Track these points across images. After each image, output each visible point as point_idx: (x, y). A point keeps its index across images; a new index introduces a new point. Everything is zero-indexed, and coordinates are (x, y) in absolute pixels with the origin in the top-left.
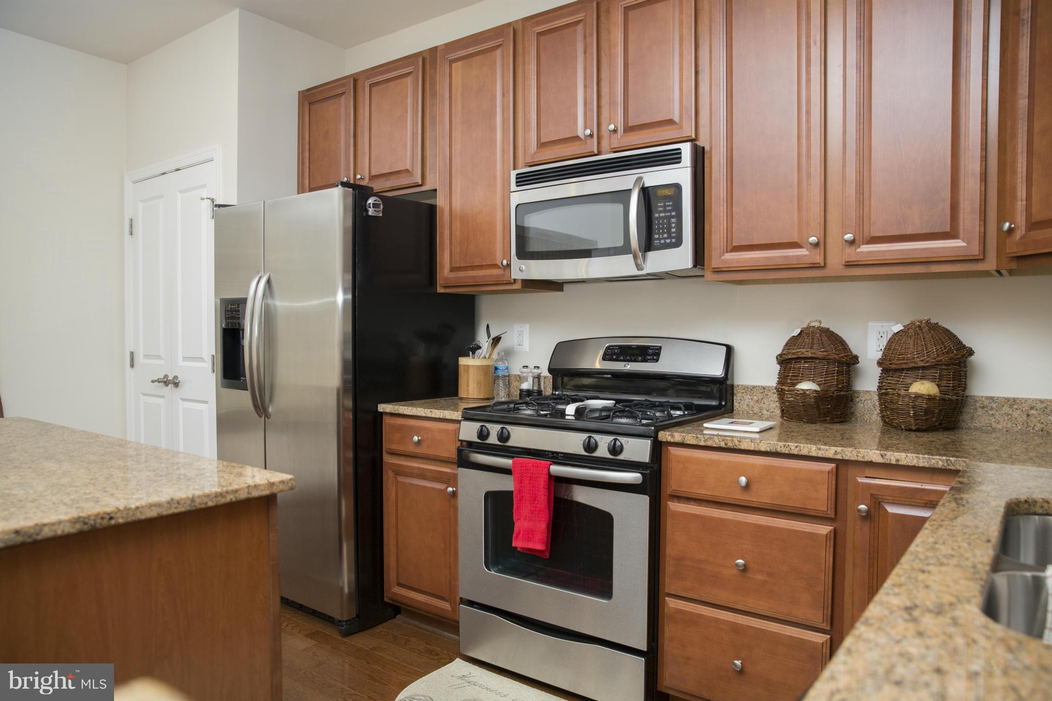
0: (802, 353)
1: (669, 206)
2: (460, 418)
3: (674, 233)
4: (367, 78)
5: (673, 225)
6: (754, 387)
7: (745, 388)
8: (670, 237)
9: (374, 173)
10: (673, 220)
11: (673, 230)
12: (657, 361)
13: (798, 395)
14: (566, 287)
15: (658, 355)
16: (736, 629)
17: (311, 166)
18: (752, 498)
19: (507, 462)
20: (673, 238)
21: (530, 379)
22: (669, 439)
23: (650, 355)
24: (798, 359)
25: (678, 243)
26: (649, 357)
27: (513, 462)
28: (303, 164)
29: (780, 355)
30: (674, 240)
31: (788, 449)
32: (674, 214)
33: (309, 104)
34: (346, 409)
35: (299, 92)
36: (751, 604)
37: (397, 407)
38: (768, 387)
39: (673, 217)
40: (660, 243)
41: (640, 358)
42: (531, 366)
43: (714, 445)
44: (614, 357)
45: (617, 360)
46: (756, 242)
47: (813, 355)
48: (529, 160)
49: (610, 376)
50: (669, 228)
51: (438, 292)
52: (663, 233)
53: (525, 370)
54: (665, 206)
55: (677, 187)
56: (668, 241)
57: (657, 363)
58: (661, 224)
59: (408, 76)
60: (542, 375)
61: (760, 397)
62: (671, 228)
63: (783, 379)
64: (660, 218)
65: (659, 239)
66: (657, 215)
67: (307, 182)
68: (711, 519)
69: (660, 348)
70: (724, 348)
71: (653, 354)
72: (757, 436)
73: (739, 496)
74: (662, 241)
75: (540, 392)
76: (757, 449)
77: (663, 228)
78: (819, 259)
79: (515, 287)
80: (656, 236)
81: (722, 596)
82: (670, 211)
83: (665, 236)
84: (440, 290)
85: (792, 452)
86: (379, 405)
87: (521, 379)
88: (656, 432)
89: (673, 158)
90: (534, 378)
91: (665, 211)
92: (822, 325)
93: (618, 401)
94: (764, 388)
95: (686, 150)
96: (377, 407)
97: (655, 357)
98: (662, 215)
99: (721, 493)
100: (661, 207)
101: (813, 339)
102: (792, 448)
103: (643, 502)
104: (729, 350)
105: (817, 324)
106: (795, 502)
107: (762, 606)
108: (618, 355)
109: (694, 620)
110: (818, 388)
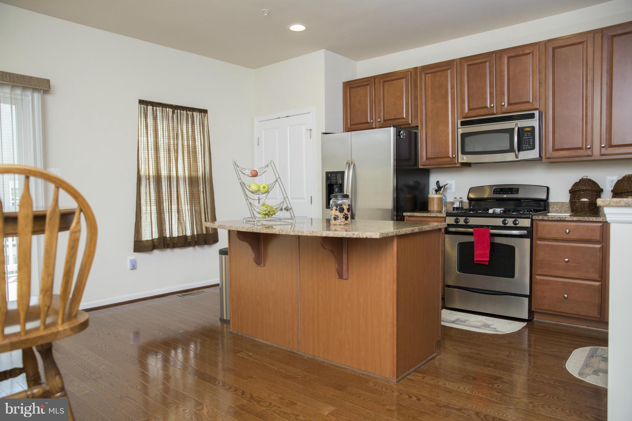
0: (582, 188)
1: (529, 134)
2: (445, 216)
3: (531, 144)
4: (382, 78)
5: (531, 142)
6: (558, 202)
7: (554, 203)
8: (529, 146)
9: (386, 118)
10: (531, 140)
11: (531, 143)
12: (518, 193)
13: (582, 203)
14: (472, 165)
15: (518, 191)
16: (564, 283)
17: (351, 115)
18: (571, 237)
19: (471, 230)
20: (531, 146)
21: (458, 203)
22: (537, 218)
23: (514, 191)
24: (579, 191)
25: (533, 148)
26: (513, 192)
27: (474, 230)
28: (347, 113)
29: (570, 190)
30: (531, 147)
31: (585, 219)
32: (531, 137)
33: (350, 88)
34: (394, 215)
35: (343, 83)
36: (571, 274)
37: (413, 213)
38: (564, 202)
39: (531, 138)
40: (525, 148)
41: (510, 193)
42: (458, 198)
43: (555, 220)
44: (498, 193)
45: (499, 194)
46: (564, 147)
47: (586, 189)
48: (464, 115)
49: (495, 200)
50: (529, 143)
51: (419, 168)
52: (527, 144)
53: (455, 199)
54: (528, 134)
55: (533, 128)
56: (529, 147)
57: (518, 194)
58: (526, 141)
59: (403, 79)
60: (463, 201)
61: (561, 206)
62: (530, 142)
63: (572, 198)
64: (525, 139)
65: (525, 147)
66: (524, 138)
67: (349, 121)
68: (554, 245)
69: (518, 189)
70: (546, 188)
71: (516, 191)
72: (569, 217)
73: (565, 236)
74: (527, 148)
75: (462, 208)
76: (572, 220)
77: (527, 143)
78: (590, 153)
79: (458, 165)
80: (524, 146)
81: (559, 273)
82: (530, 136)
83: (528, 145)
84: (420, 167)
85: (586, 220)
86: (404, 213)
87: (453, 203)
88: (532, 217)
89: (532, 116)
90: (460, 202)
91: (528, 136)
92: (588, 178)
93: (505, 209)
94: (563, 203)
95: (537, 113)
96: (403, 214)
97: (516, 192)
98: (526, 138)
99: (558, 236)
100: (526, 135)
101: (585, 183)
102: (586, 219)
103: (527, 241)
104: (548, 188)
105: (585, 177)
106: (587, 237)
107: (575, 275)
108: (500, 192)
109: (547, 283)
110: (588, 200)
